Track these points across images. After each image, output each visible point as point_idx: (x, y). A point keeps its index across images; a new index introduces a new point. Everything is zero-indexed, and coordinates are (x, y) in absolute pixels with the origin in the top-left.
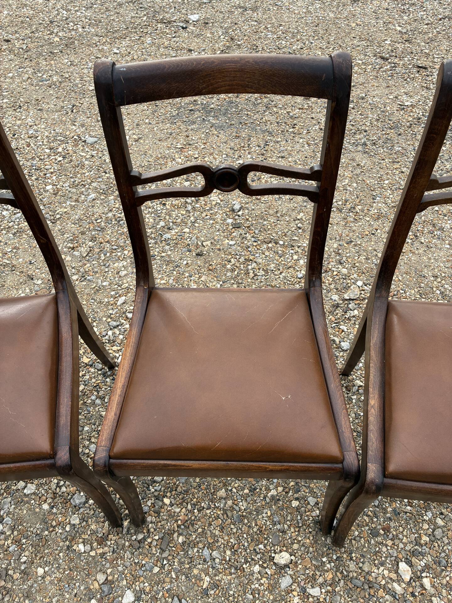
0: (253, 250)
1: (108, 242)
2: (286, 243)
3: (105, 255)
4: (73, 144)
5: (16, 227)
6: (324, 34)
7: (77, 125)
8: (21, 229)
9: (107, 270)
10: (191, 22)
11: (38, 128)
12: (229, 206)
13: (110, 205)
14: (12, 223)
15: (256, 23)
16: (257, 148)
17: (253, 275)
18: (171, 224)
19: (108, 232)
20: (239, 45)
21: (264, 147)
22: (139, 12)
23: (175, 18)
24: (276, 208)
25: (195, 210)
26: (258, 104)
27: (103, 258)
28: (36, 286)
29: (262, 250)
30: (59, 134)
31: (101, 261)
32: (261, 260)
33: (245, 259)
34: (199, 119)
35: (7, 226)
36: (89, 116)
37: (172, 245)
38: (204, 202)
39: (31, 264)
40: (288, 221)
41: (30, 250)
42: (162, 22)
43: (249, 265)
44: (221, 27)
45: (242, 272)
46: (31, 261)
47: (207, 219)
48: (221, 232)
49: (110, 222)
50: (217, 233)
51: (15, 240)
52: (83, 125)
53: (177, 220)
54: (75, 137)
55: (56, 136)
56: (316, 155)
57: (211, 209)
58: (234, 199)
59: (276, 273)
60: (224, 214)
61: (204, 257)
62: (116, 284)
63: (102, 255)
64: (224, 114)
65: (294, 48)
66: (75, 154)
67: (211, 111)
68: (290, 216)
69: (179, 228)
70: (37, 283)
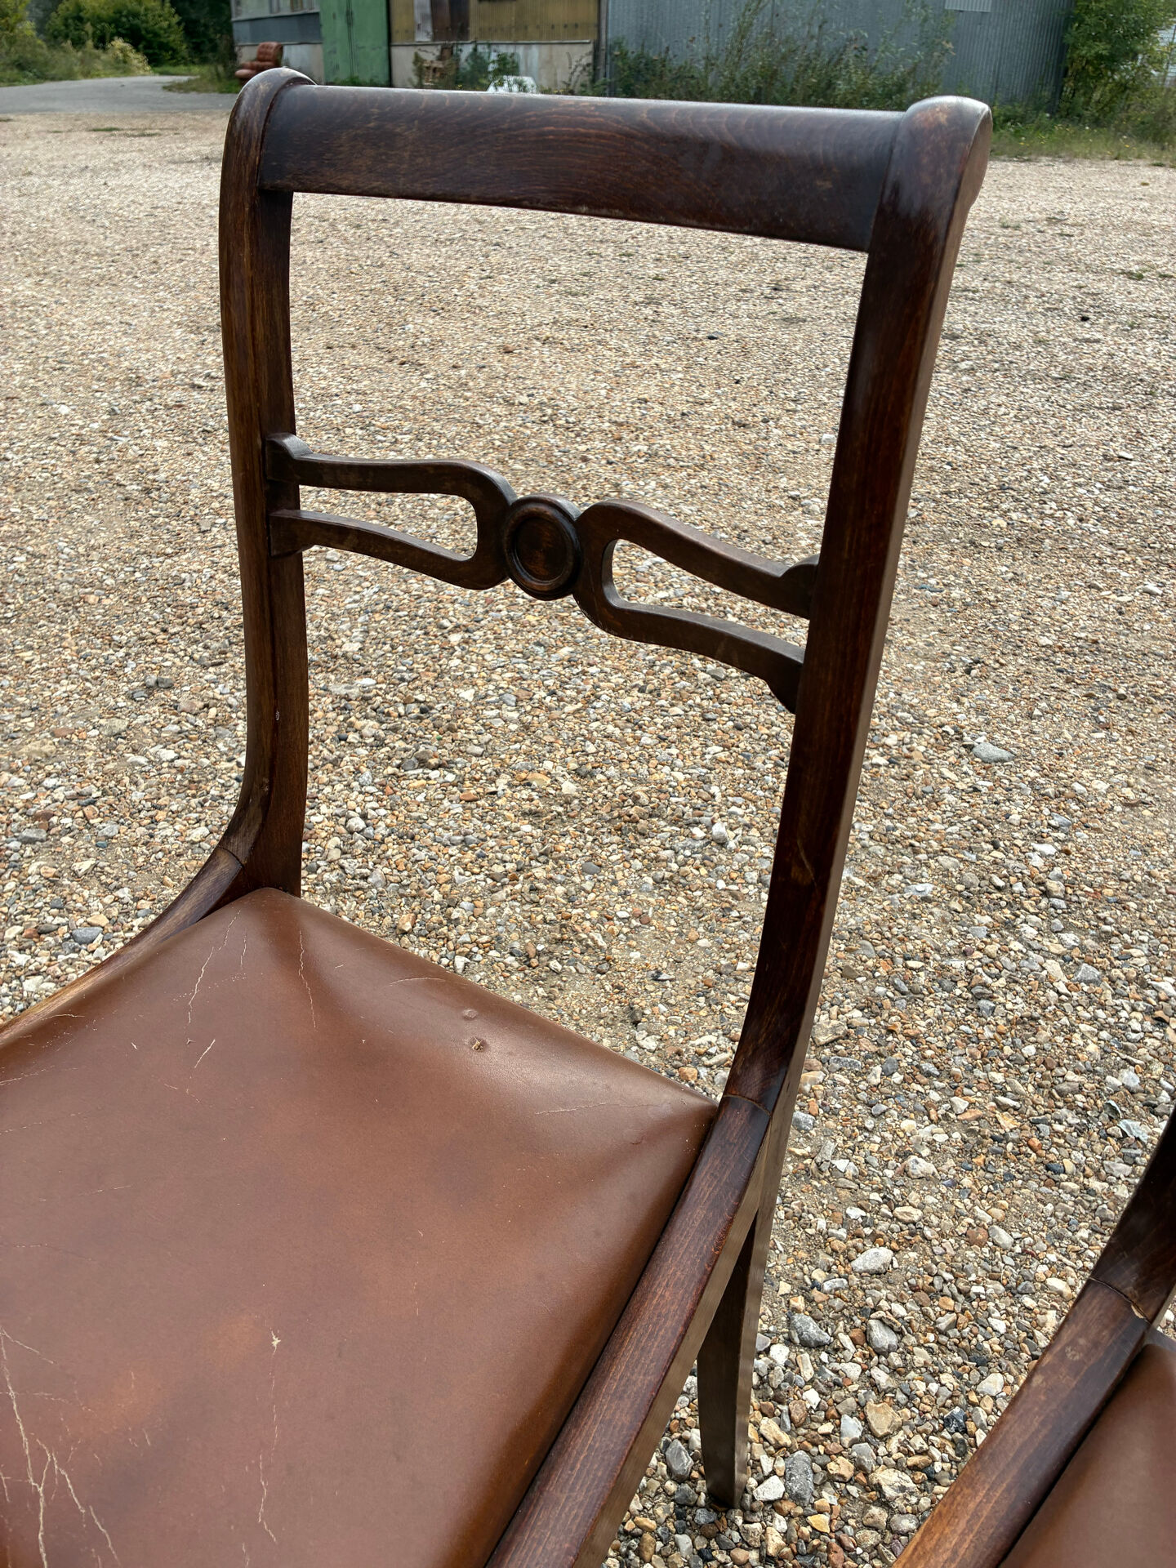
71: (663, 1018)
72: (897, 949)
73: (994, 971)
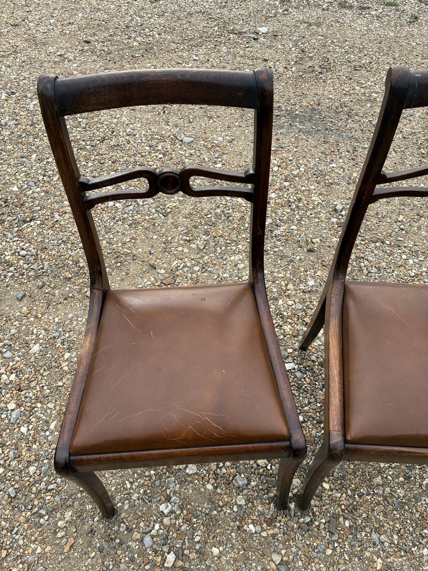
0: (362, 248)
1: (221, 236)
2: (393, 243)
3: (221, 248)
4: (170, 143)
5: (131, 218)
6: (389, 51)
7: (171, 125)
8: (136, 220)
9: (225, 262)
10: (260, 34)
11: (134, 126)
12: (331, 206)
13: (217, 201)
14: (126, 214)
15: (322, 38)
16: (347, 153)
17: (367, 272)
18: (278, 221)
19: (220, 227)
20: (311, 57)
21: (354, 153)
22: (210, 23)
23: (245, 29)
24: (376, 210)
25: (299, 209)
26: (339, 112)
27: (219, 251)
28: (160, 275)
29: (371, 249)
30: (156, 133)
31: (217, 254)
32: (371, 258)
33: (357, 257)
34: (286, 124)
35: (122, 218)
36: (181, 117)
37: (282, 241)
38: (306, 202)
39: (151, 254)
40: (389, 223)
41: (147, 241)
42: (233, 32)
43: (361, 262)
44: (290, 40)
45: (356, 268)
46: (150, 252)
47: (312, 218)
48: (327, 230)
49: (219, 217)
50: (324, 231)
51: (132, 231)
52: (176, 126)
53: (283, 217)
54: (172, 136)
55: (153, 135)
56: (404, 162)
57: (314, 208)
58: (334, 199)
59: (388, 271)
60: (328, 214)
61: (316, 253)
62: (236, 277)
63: (218, 248)
64: (309, 121)
65: (363, 62)
66: (174, 152)
67: (296, 117)
68: (391, 218)
69: (286, 225)
70: (161, 272)
71: (160, 263)
72: (202, 214)
73: (228, 208)
